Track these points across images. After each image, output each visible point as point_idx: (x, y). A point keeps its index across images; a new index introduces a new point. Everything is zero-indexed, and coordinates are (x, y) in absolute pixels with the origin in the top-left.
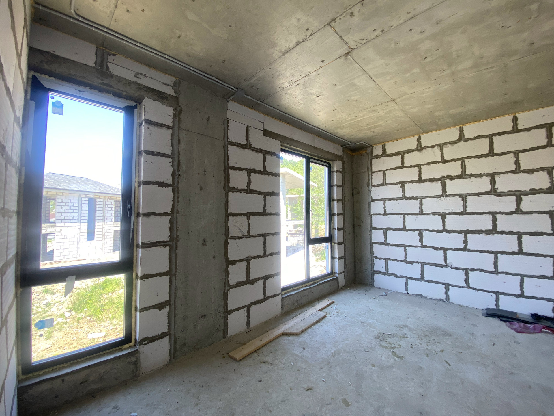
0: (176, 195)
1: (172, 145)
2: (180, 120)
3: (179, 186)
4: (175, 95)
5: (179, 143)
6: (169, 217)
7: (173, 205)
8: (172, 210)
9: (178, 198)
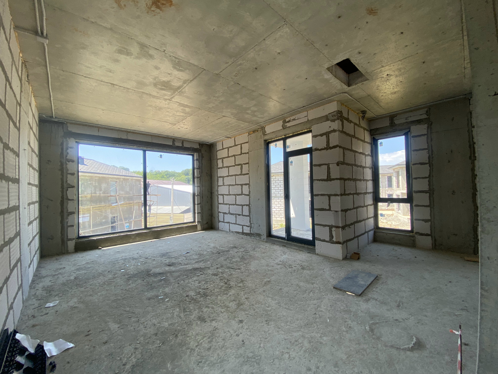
0: (432, 167)
1: (427, 143)
2: (431, 128)
3: (433, 162)
4: (427, 117)
5: (431, 140)
6: (428, 179)
7: (430, 173)
8: (430, 175)
9: (433, 169)
